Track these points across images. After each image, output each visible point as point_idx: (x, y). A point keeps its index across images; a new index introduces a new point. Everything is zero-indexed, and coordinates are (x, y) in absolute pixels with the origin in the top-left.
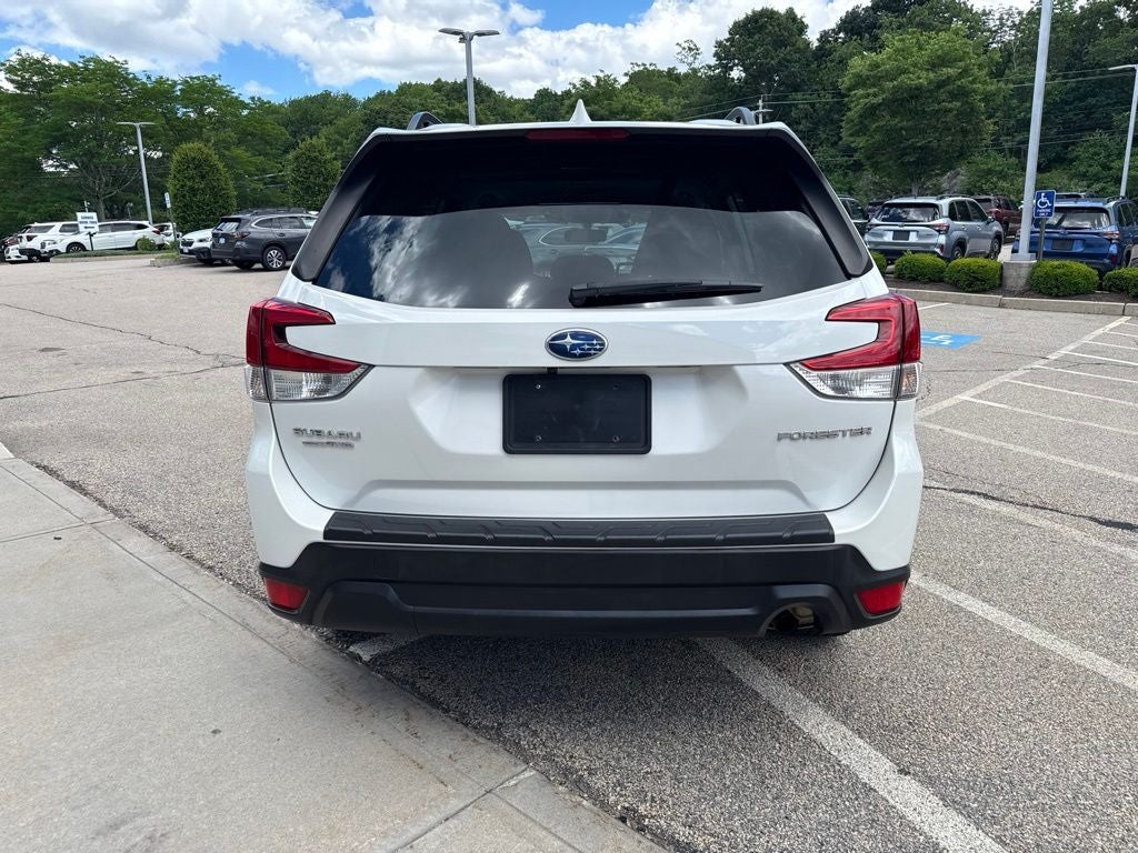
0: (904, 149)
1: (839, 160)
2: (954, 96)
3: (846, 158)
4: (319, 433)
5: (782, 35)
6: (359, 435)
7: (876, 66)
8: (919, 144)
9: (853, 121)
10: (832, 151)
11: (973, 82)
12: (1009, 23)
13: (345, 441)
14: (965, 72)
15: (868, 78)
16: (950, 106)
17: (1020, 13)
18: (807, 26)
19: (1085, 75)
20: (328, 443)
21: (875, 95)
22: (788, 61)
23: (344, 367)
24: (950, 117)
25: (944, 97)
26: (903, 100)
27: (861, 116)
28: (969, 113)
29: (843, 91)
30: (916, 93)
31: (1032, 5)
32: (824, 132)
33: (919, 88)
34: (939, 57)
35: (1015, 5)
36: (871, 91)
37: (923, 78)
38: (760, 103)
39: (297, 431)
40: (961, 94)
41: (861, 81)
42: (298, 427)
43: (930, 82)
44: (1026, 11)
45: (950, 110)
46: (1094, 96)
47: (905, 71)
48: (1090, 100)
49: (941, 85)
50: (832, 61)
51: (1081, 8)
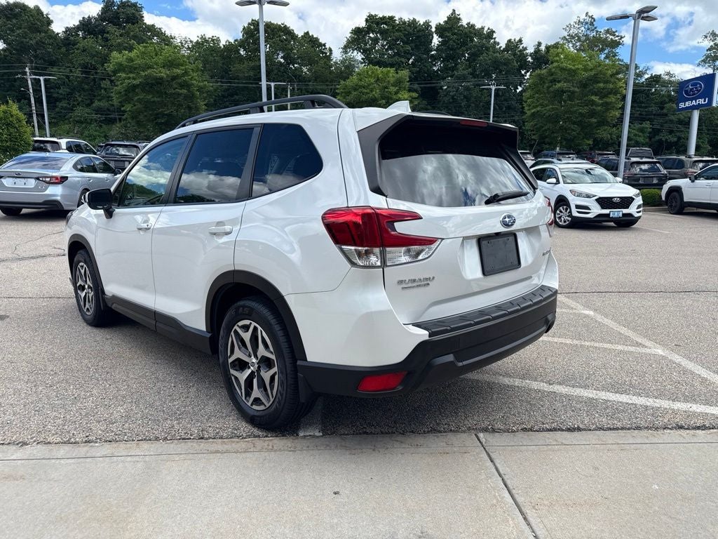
0: (157, 114)
1: (95, 116)
2: (182, 86)
3: (99, 116)
4: (414, 281)
5: (36, 24)
6: (433, 278)
7: (131, 60)
8: (166, 112)
9: (121, 93)
10: (87, 110)
11: (191, 79)
12: (186, 46)
13: (425, 282)
14: (186, 73)
15: (127, 66)
16: (181, 91)
17: (191, 42)
18: (52, 22)
19: (230, 83)
20: (418, 286)
21: (134, 79)
22: (43, 43)
23: (429, 241)
24: (181, 99)
25: (175, 86)
26: (152, 84)
27: (126, 91)
28: (191, 97)
29: (110, 73)
30: (160, 81)
31: (198, 39)
32: (80, 96)
33: (162, 78)
34: (169, 61)
35: (188, 37)
36: (131, 75)
37: (164, 73)
38: (27, 70)
39: (401, 282)
40: (185, 85)
41: (120, 68)
42: (401, 279)
43: (168, 76)
44: (195, 41)
45: (180, 94)
46: (237, 95)
47: (150, 67)
48: (236, 96)
49: (174, 78)
50: (78, 49)
51: (224, 46)
